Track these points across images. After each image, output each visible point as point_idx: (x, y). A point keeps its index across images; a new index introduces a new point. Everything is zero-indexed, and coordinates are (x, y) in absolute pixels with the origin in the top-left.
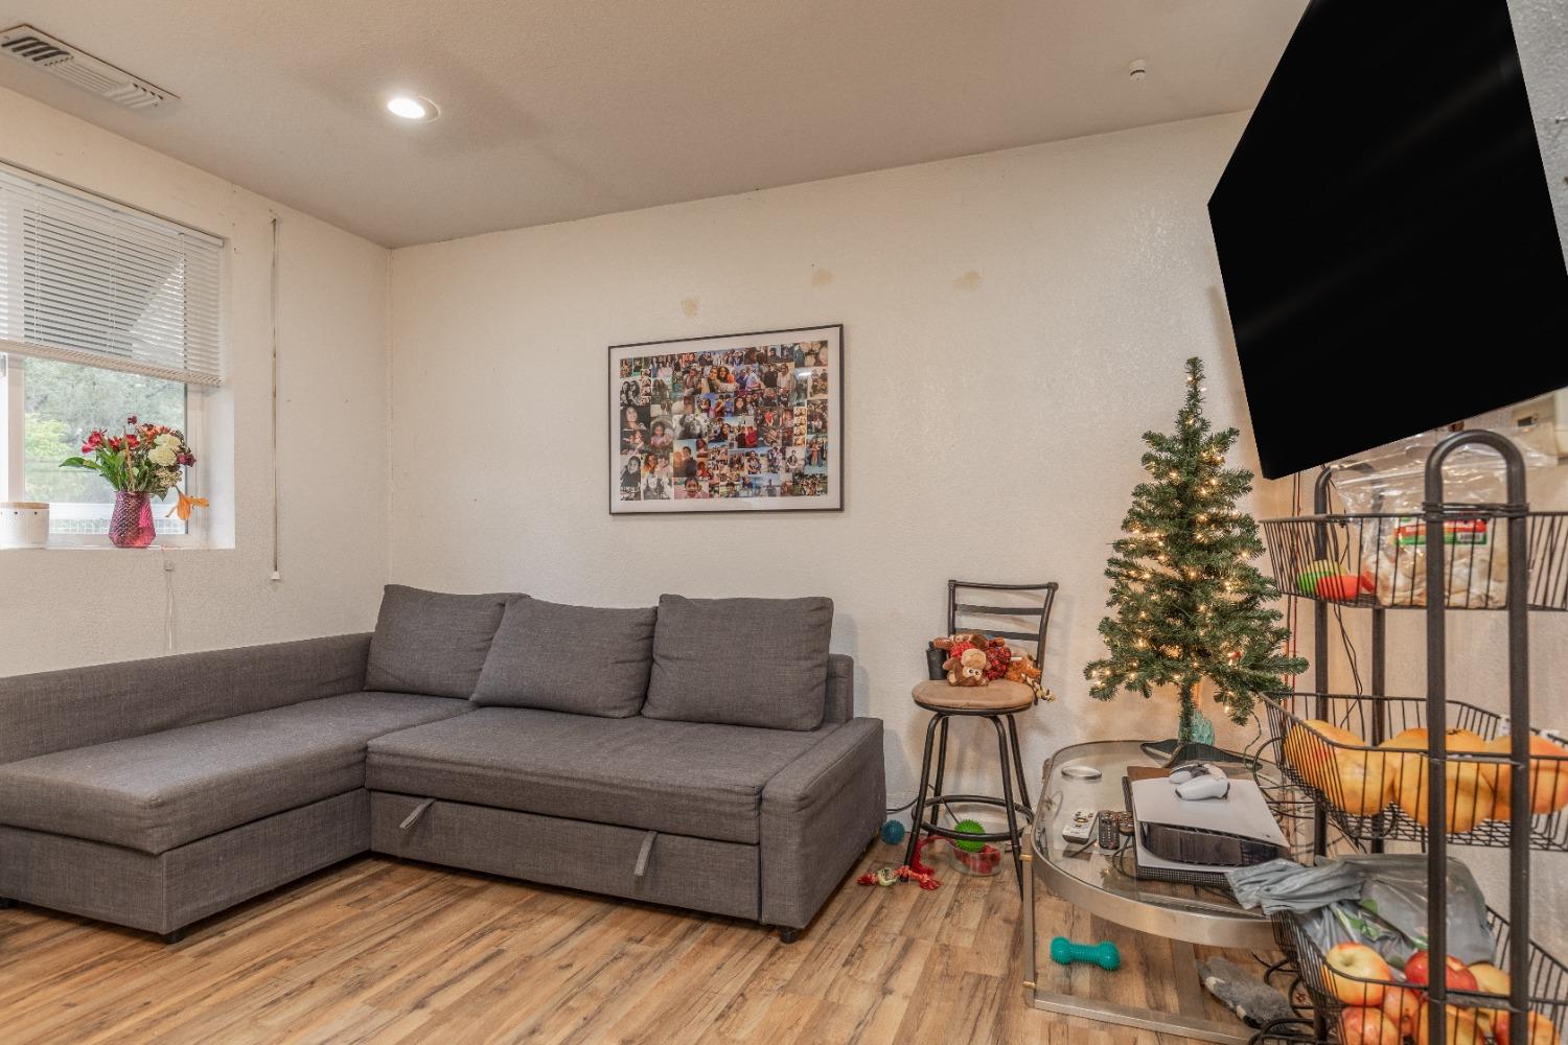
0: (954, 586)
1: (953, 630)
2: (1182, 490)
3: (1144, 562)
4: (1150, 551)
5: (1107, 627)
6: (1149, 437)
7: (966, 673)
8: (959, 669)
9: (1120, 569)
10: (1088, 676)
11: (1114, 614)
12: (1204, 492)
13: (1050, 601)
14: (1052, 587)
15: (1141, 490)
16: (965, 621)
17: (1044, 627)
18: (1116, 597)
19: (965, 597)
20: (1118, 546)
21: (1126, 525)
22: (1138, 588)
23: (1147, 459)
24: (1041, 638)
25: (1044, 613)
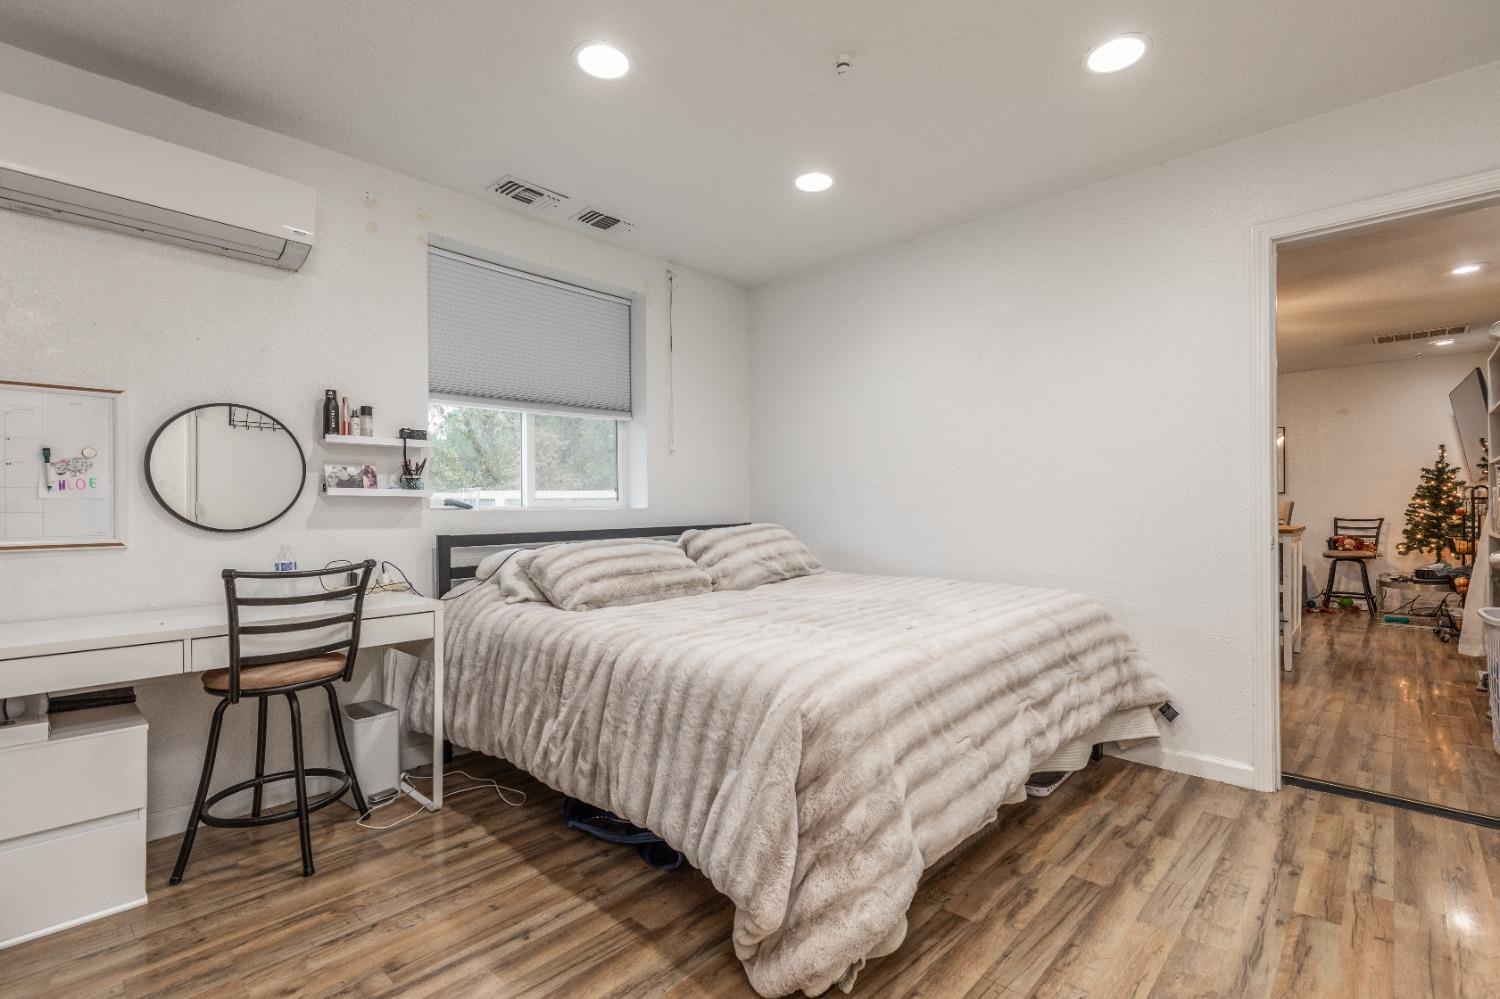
0: (1336, 520)
1: (1336, 534)
2: (1437, 488)
3: (1422, 511)
4: (1423, 507)
5: (1405, 532)
6: (1423, 470)
7: (1347, 546)
8: (1343, 546)
9: (1411, 512)
10: (1397, 547)
11: (1409, 527)
12: (1445, 488)
13: (1380, 525)
14: (1382, 520)
15: (1420, 487)
16: (1340, 532)
17: (1378, 534)
18: (1409, 521)
19: (1340, 524)
20: (1409, 505)
21: (1413, 498)
22: (1418, 519)
23: (1423, 477)
24: (1377, 537)
25: (1379, 528)
